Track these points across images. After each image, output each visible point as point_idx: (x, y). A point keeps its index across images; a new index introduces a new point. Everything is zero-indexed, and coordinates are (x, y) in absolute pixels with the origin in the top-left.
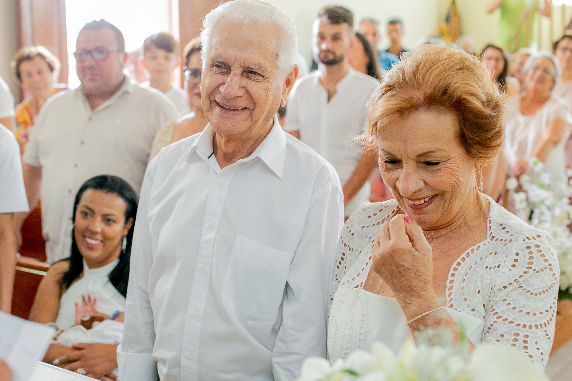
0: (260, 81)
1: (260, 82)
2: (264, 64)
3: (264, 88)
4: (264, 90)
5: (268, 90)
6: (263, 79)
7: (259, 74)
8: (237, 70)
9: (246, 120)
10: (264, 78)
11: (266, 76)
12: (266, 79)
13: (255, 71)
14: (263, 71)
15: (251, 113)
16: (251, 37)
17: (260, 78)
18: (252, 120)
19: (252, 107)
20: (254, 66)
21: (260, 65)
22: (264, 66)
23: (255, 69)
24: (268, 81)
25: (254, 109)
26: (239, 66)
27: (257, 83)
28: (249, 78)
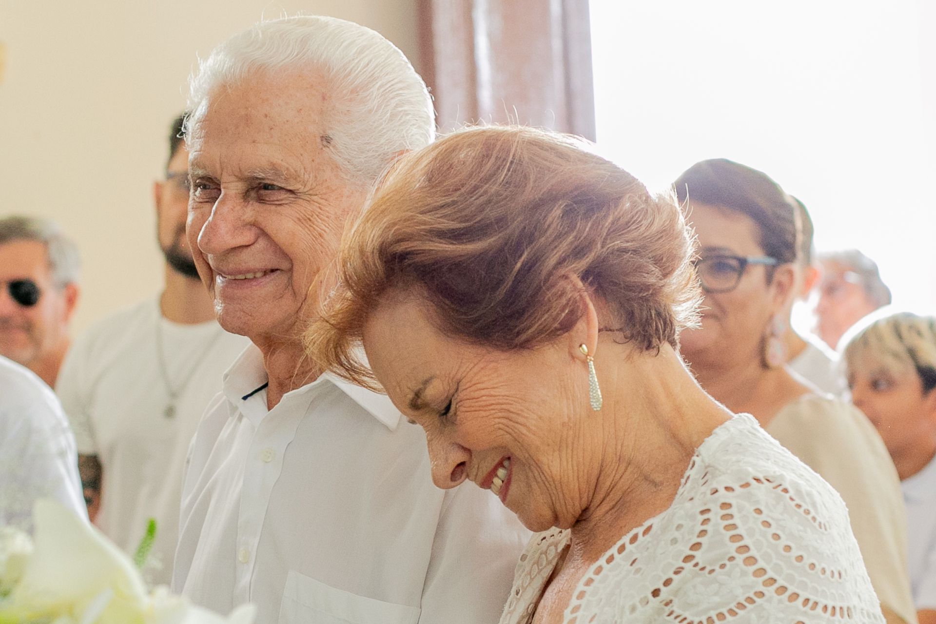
0: (287, 202)
1: (286, 204)
2: (284, 164)
3: (298, 216)
4: (297, 222)
5: (310, 220)
6: (294, 196)
7: (281, 188)
8: (231, 188)
9: (281, 297)
10: (295, 194)
11: (301, 191)
12: (302, 197)
13: (268, 182)
14: (286, 179)
15: (289, 278)
16: (247, 108)
17: (283, 195)
18: (294, 294)
19: (285, 265)
20: (262, 172)
21: (275, 168)
22: (287, 169)
23: (268, 179)
24: (308, 199)
25: (292, 267)
26: (233, 178)
27: (279, 208)
28: (262, 201)
